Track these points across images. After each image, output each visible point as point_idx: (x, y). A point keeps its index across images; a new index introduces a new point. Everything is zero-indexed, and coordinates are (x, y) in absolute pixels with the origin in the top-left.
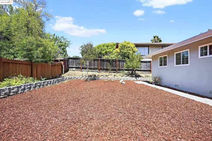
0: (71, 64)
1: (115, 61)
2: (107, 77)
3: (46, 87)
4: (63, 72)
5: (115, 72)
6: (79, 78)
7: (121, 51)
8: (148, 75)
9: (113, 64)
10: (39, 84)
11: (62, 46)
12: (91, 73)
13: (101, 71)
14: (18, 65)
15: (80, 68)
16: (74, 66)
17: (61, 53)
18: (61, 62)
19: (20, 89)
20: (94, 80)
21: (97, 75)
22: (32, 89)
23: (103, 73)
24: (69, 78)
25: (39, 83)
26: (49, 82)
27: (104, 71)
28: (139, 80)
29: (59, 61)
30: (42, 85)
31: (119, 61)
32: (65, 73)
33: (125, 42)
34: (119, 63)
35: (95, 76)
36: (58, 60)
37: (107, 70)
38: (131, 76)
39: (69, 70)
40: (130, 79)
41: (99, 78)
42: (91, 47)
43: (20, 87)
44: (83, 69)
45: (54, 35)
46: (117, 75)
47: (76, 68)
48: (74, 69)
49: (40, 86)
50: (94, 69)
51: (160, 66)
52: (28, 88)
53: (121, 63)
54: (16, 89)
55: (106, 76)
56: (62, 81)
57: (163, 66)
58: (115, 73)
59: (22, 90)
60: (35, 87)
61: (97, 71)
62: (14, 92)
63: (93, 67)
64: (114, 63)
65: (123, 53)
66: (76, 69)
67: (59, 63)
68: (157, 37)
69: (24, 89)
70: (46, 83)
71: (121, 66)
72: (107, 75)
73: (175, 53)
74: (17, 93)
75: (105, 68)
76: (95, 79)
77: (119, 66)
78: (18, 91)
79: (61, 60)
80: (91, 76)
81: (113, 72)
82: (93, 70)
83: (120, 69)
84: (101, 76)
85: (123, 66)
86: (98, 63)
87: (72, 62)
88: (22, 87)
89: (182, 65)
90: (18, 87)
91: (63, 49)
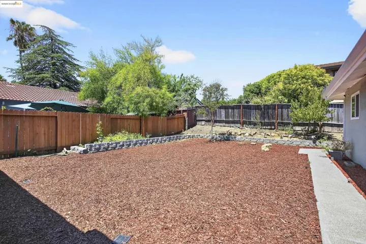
1: (273, 107)
2: (250, 137)
3: (149, 145)
4: (187, 127)
5: (273, 127)
6: (205, 137)
9: (268, 113)
10: (140, 142)
11: (190, 89)
12: (225, 129)
13: (244, 125)
14: (126, 120)
16: (203, 119)
17: (187, 100)
18: (184, 113)
19: (118, 145)
20: (226, 140)
21: (233, 133)
22: (131, 146)
23: (248, 130)
24: (189, 136)
25: (141, 140)
26: (156, 140)
27: (250, 126)
29: (182, 112)
30: (145, 143)
31: (282, 107)
32: (189, 128)
33: (296, 68)
34: (282, 112)
35: (230, 134)
36: (180, 111)
38: (305, 138)
39: (196, 124)
40: (298, 143)
42: (217, 88)
43: (119, 143)
44: (217, 123)
45: (182, 75)
46: (273, 134)
47: (206, 121)
48: (203, 123)
49: (141, 144)
50: (234, 122)
52: (126, 145)
54: (115, 145)
55: (250, 135)
56: (176, 139)
57: (355, 118)
58: (274, 129)
59: (120, 146)
60: (136, 144)
61: (239, 125)
62: (112, 148)
63: (231, 119)
64: (270, 110)
65: (290, 92)
66: (206, 123)
67: (181, 115)
69: (123, 145)
70: (151, 141)
71: (285, 116)
72: (252, 134)
74: (114, 148)
75: (252, 120)
76: (228, 139)
77: (282, 116)
78: (116, 147)
79: (184, 111)
80: (223, 134)
81: (269, 127)
82: (232, 125)
83: (282, 123)
84: (240, 135)
86: (239, 112)
88: (121, 144)
90: (117, 143)
91: (190, 95)
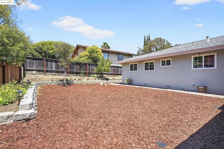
0: (28, 65)
1: (85, 64)
5: (85, 75)
6: (49, 83)
7: (91, 55)
8: (114, 78)
13: (70, 74)
15: (43, 71)
16: (33, 69)
21: (69, 79)
23: (73, 77)
27: (73, 75)
28: (110, 83)
31: (89, 65)
34: (89, 67)
35: (67, 80)
37: (77, 73)
39: (27, 73)
41: (73, 82)
44: (48, 72)
47: (37, 70)
48: (34, 72)
50: (62, 72)
51: (131, 70)
53: (91, 67)
57: (133, 71)
61: (66, 74)
63: (60, 70)
64: (84, 66)
65: (93, 57)
66: (37, 72)
68: (107, 44)
71: (91, 70)
72: (80, 79)
73: (144, 62)
75: (75, 71)
77: (89, 69)
81: (83, 75)
82: (61, 74)
83: (89, 73)
85: (93, 70)
87: (30, 63)
89: (149, 70)
